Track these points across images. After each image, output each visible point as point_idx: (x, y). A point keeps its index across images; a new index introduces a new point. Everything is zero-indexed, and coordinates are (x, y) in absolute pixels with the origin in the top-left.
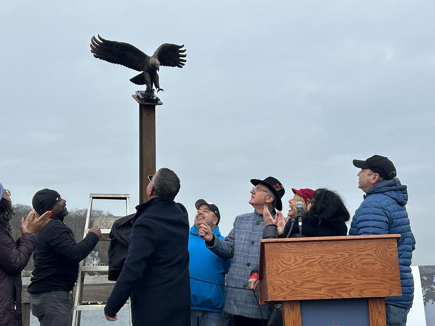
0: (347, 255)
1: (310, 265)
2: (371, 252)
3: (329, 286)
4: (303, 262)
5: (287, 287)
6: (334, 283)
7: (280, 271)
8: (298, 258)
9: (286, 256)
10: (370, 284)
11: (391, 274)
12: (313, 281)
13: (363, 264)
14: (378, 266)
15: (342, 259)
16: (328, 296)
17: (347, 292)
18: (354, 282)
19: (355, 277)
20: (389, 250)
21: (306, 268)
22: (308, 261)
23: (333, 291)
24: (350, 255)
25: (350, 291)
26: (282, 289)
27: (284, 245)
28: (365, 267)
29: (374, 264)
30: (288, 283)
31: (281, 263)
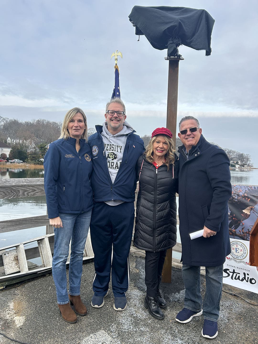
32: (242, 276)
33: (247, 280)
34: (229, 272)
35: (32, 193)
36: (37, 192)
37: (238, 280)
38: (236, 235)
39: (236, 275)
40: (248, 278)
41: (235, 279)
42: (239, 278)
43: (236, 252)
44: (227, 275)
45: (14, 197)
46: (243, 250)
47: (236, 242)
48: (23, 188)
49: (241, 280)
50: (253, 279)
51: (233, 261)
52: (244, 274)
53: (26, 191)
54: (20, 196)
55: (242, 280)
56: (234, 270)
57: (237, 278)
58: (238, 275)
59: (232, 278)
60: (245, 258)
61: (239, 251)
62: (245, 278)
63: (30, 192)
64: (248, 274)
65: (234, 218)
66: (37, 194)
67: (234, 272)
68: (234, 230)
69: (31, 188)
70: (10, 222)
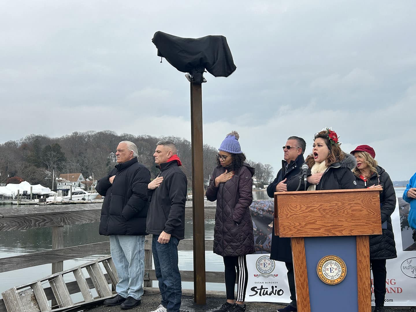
0: (340, 204)
1: (311, 211)
2: (359, 202)
3: (326, 227)
4: (306, 209)
5: (294, 227)
6: (329, 225)
7: (289, 216)
8: (302, 206)
9: (294, 205)
10: (357, 225)
11: (374, 218)
12: (313, 223)
13: (353, 211)
14: (365, 212)
15: (336, 207)
16: (325, 234)
17: (340, 231)
18: (345, 224)
19: (346, 220)
20: (373, 200)
21: (308, 214)
22: (310, 209)
23: (329, 230)
24: (343, 204)
25: (342, 230)
26: (290, 229)
27: (292, 196)
28: (354, 212)
29: (361, 211)
30: (295, 224)
31: (290, 210)
32: (270, 290)
33: (275, 293)
34: (257, 289)
35: (43, 223)
36: (47, 223)
37: (266, 295)
38: (264, 250)
39: (264, 290)
40: (276, 290)
41: (263, 294)
42: (267, 293)
43: (264, 267)
44: (255, 293)
45: (27, 228)
46: (270, 264)
47: (264, 257)
48: (34, 218)
49: (268, 294)
50: (281, 290)
51: (261, 277)
52: (273, 287)
53: (37, 221)
54: (32, 227)
55: (270, 294)
56: (262, 286)
57: (265, 293)
58: (266, 290)
59: (260, 295)
60: (273, 270)
61: (267, 265)
62: (273, 291)
63: (41, 222)
64: (276, 287)
65: (260, 234)
66: (46, 224)
67: (262, 288)
68: (261, 246)
69: (42, 217)
70: (24, 257)
